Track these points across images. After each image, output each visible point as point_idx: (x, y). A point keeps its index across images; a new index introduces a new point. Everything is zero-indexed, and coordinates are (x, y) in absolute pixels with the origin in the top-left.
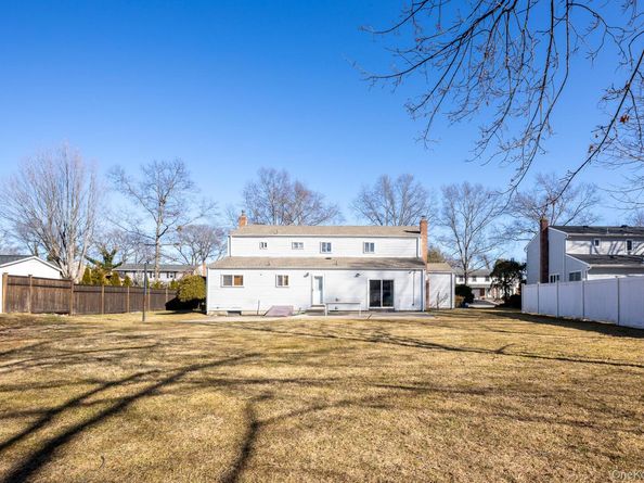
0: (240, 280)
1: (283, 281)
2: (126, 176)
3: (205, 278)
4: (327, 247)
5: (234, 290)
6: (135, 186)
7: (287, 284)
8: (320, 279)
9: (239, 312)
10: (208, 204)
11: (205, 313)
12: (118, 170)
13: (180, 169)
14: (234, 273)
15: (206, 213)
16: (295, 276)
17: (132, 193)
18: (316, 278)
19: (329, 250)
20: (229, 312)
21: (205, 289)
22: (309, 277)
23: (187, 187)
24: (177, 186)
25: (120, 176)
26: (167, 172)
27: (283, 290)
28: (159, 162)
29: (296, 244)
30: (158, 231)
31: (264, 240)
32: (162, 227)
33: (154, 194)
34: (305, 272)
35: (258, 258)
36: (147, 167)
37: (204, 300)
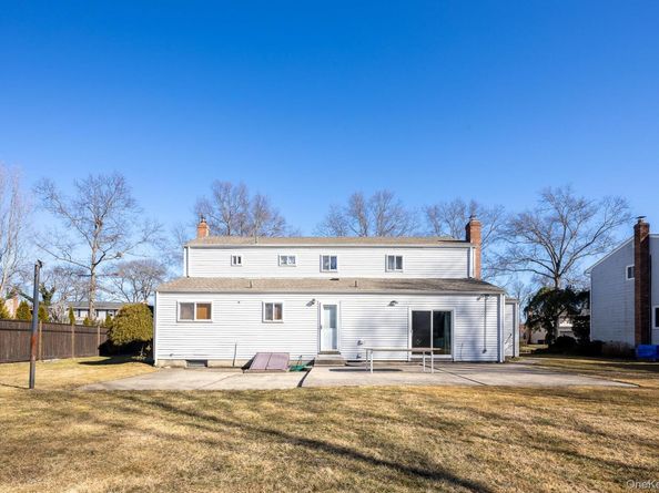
0: (206, 310)
1: (274, 312)
2: (56, 192)
3: (151, 308)
4: (330, 263)
5: (197, 327)
6: (67, 203)
7: (279, 317)
8: (333, 309)
9: (205, 363)
10: (152, 226)
11: (151, 363)
12: (46, 183)
13: (119, 183)
14: (196, 299)
15: (150, 237)
16: (292, 304)
17: (62, 211)
18: (326, 307)
19: (334, 267)
20: (189, 361)
21: (151, 325)
22: (315, 306)
23: (127, 205)
24: (116, 204)
25: (48, 192)
26: (105, 189)
27: (273, 327)
28: (95, 178)
29: (284, 258)
30: (93, 258)
31: (237, 253)
32: (99, 254)
33: (90, 214)
34: (309, 298)
35: (230, 279)
36: (81, 183)
37: (151, 342)
